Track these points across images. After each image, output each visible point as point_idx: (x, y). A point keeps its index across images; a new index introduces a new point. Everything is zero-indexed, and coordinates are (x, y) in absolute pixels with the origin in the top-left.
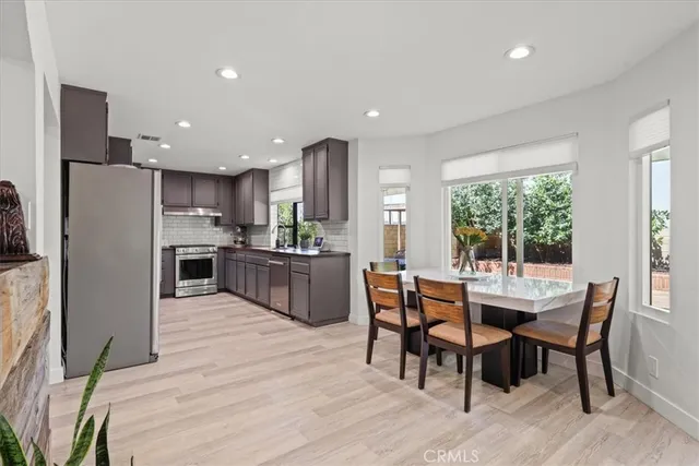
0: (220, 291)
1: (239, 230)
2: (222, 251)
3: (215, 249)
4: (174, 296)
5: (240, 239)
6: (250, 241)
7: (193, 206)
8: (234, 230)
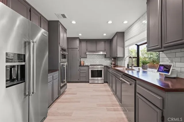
0: (105, 82)
1: (113, 59)
2: (106, 68)
3: (103, 66)
4: (88, 82)
5: (113, 63)
6: (117, 64)
7: (97, 51)
8: (111, 59)
